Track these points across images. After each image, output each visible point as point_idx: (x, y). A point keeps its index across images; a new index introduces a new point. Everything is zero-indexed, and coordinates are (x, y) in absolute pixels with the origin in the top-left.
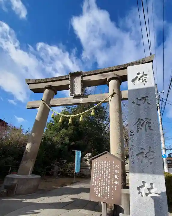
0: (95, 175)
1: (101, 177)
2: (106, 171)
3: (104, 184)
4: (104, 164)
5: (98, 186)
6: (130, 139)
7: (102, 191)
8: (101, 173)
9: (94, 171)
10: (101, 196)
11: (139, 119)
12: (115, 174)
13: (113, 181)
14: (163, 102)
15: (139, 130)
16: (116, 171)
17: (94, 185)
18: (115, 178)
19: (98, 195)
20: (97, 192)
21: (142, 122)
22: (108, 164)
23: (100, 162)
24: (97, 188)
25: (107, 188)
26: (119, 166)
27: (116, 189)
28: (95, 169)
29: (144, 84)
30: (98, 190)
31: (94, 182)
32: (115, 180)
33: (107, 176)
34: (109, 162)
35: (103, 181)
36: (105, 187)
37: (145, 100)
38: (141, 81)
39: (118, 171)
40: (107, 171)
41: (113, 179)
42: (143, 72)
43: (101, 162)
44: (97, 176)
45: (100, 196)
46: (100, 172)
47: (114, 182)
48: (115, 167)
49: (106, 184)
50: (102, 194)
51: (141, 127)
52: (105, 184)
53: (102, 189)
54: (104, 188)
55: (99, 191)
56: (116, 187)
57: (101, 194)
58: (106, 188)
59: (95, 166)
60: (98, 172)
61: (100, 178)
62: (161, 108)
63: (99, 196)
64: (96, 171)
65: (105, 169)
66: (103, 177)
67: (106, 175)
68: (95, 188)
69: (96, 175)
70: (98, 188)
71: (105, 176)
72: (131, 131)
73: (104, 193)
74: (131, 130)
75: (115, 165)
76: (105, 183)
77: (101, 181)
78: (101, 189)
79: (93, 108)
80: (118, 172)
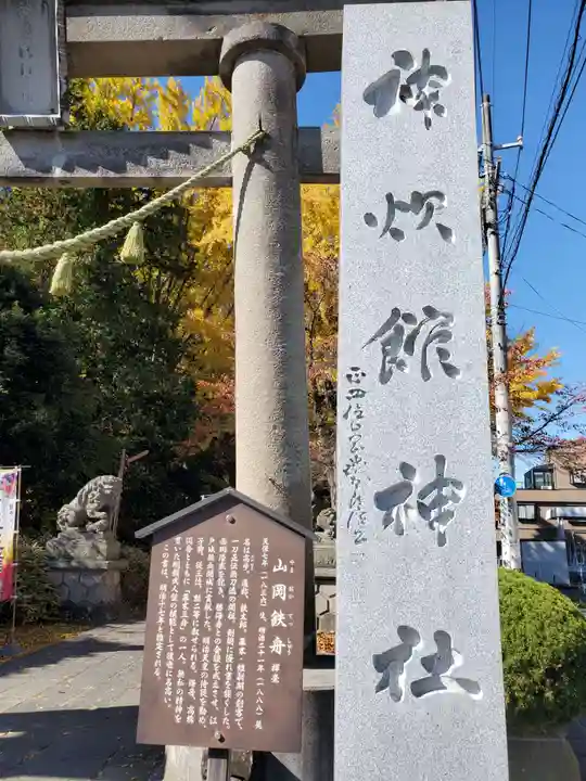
0: (167, 617)
1: (201, 627)
2: (226, 591)
3: (217, 659)
4: (217, 555)
5: (187, 668)
6: (346, 416)
7: (203, 693)
8: (202, 604)
9: (163, 596)
10: (201, 720)
11: (396, 312)
12: (275, 604)
13: (262, 638)
14: (516, 201)
15: (391, 372)
16: (280, 590)
17: (164, 669)
18: (274, 623)
19: (184, 715)
20: (179, 700)
21: (408, 329)
22: (240, 555)
23: (195, 546)
24: (180, 683)
25: (234, 677)
26: (292, 562)
27: (275, 679)
28: (169, 583)
29: (428, 122)
30: (186, 688)
31: (165, 651)
32: (273, 633)
33: (231, 617)
34: (241, 546)
35: (212, 646)
36: (222, 671)
37: (430, 208)
38: (412, 102)
39: (291, 589)
40: (233, 591)
41: (262, 630)
42: (426, 54)
43: (200, 549)
44: (179, 621)
45: (196, 720)
46: (197, 598)
47: (269, 641)
48: (275, 570)
49: (230, 658)
50: (209, 707)
51: (401, 354)
52: (223, 658)
53: (204, 684)
54: (216, 676)
55: (192, 693)
56: (276, 667)
57: (203, 711)
58: (229, 675)
59: (171, 569)
60: (186, 597)
61: (195, 632)
62: (502, 233)
63: (190, 719)
64: (174, 597)
65: (221, 582)
66: (213, 621)
67: (225, 612)
68: (169, 683)
69: (173, 614)
70: (185, 680)
71: (220, 616)
72: (353, 373)
73: (214, 703)
74: (354, 369)
75: (272, 562)
76: (223, 654)
77: (200, 645)
78: (198, 684)
79: (135, 213)
80: (288, 592)
